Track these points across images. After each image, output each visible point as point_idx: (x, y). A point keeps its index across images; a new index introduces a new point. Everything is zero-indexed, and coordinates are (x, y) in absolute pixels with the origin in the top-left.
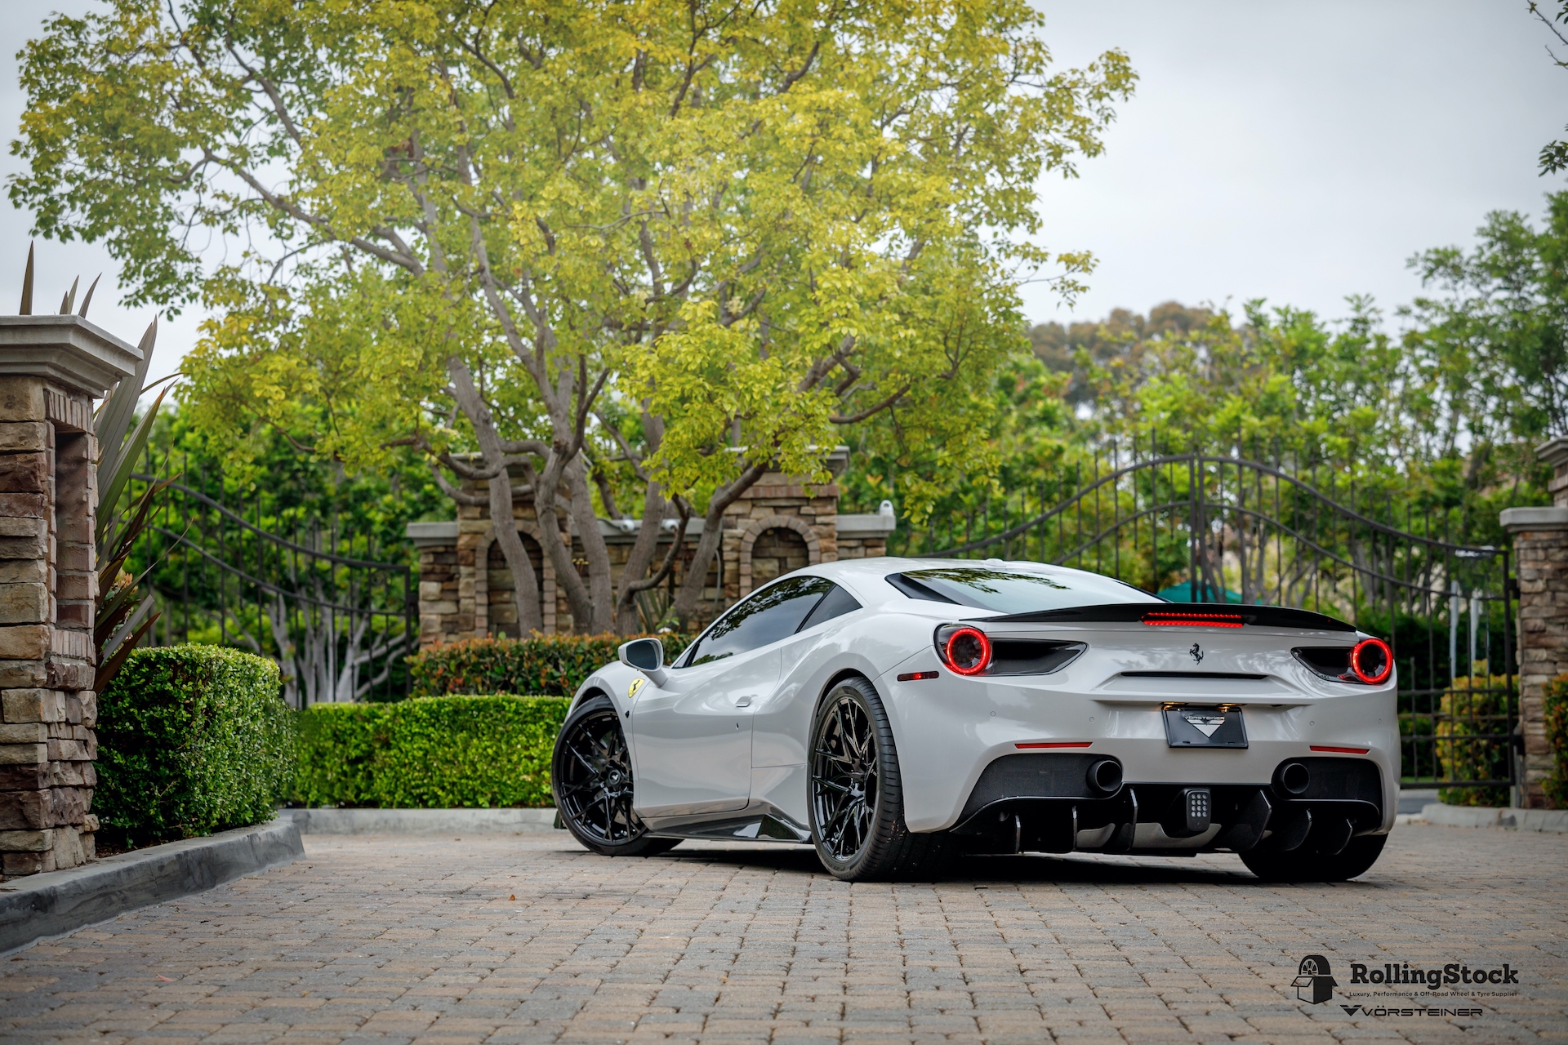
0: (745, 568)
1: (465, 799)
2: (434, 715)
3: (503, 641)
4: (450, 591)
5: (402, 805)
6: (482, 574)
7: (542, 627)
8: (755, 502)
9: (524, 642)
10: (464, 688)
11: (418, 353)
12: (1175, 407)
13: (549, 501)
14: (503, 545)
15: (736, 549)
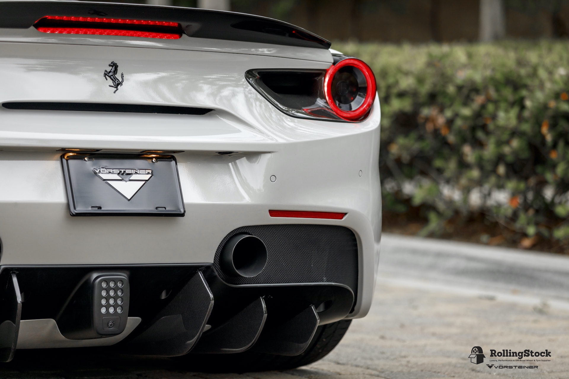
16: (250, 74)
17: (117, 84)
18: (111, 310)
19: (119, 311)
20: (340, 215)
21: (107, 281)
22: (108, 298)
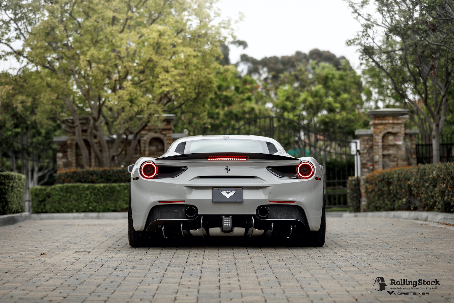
0: (147, 149)
1: (69, 211)
2: (61, 189)
3: (79, 170)
4: (65, 156)
5: (53, 212)
6: (74, 151)
7: (90, 166)
8: (150, 130)
9: (85, 170)
10: (69, 182)
11: (56, 95)
12: (288, 96)
13: (91, 132)
14: (79, 144)
15: (144, 143)
16: (268, 167)
17: (228, 171)
18: (227, 225)
19: (229, 225)
20: (294, 202)
21: (226, 218)
22: (226, 222)
